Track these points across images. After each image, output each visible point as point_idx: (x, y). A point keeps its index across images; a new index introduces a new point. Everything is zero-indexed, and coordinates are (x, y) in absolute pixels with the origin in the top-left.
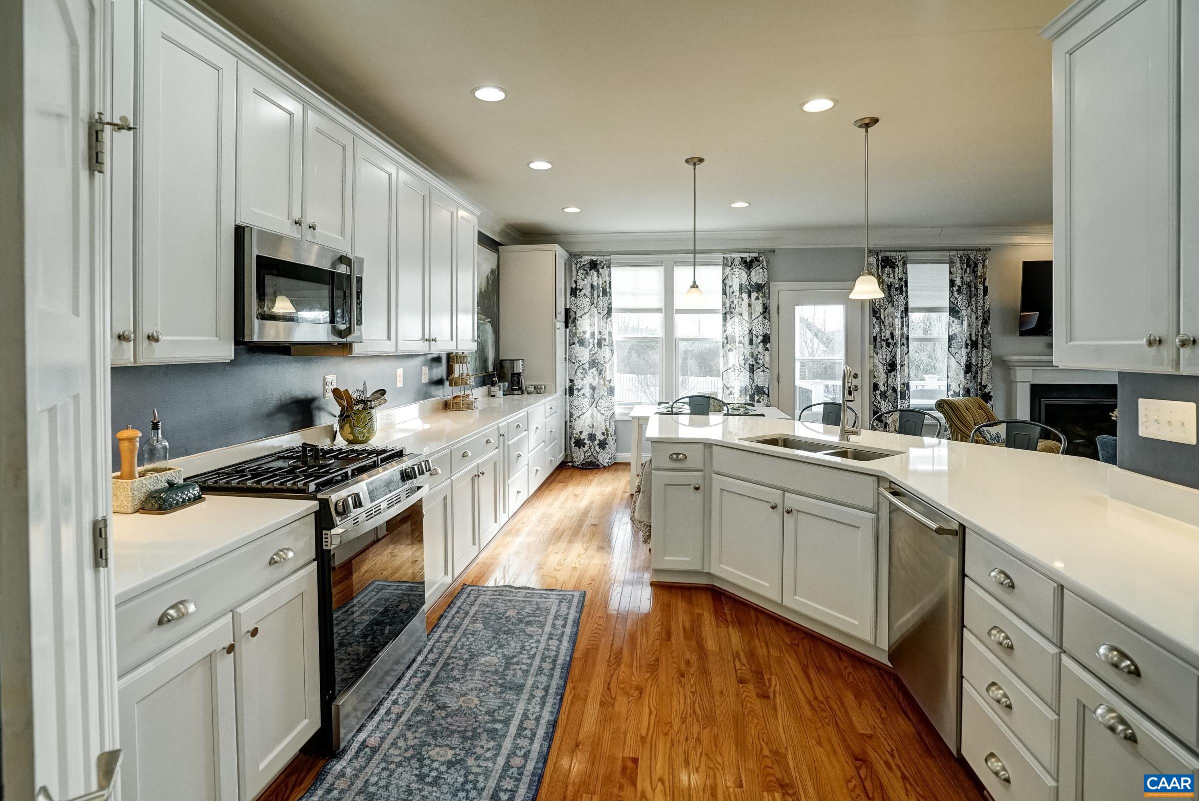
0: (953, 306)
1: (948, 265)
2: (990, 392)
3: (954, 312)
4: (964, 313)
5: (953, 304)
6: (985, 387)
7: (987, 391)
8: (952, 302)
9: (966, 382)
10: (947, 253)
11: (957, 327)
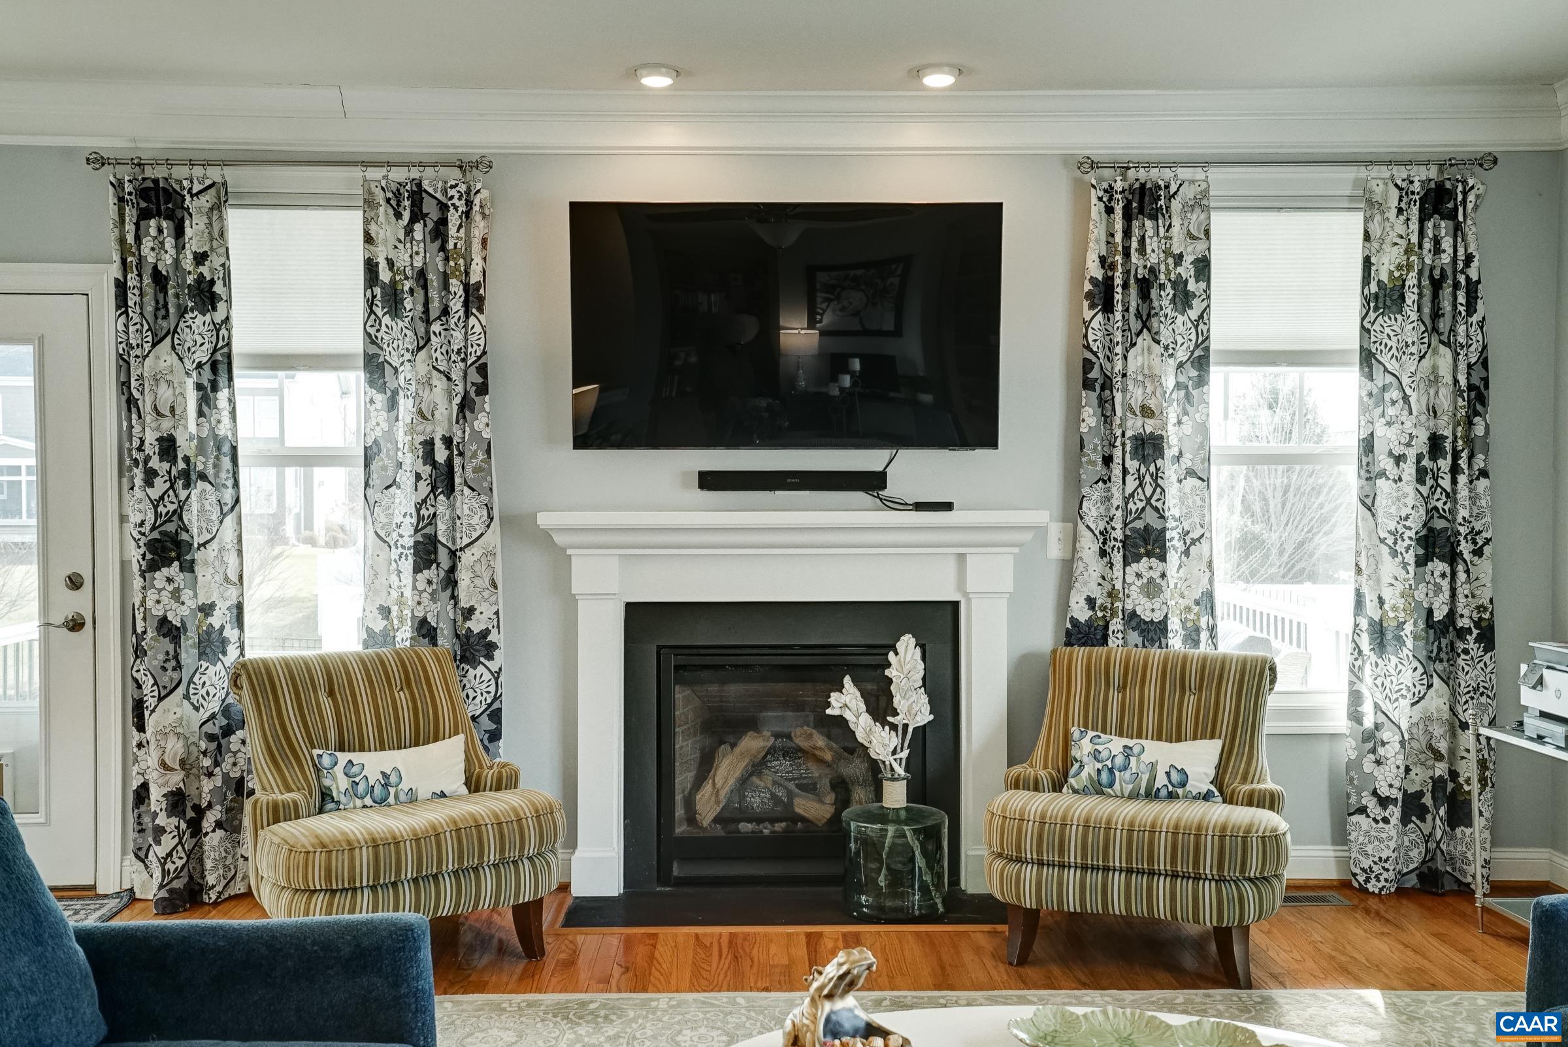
0: (373, 350)
1: (358, 215)
2: (487, 632)
3: (375, 366)
4: (406, 372)
5: (373, 342)
6: (469, 612)
7: (476, 625)
8: (369, 335)
9: (417, 598)
10: (357, 173)
11: (380, 419)
